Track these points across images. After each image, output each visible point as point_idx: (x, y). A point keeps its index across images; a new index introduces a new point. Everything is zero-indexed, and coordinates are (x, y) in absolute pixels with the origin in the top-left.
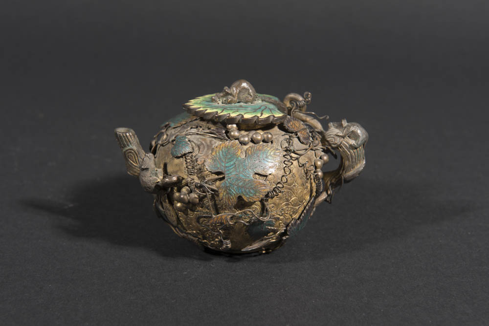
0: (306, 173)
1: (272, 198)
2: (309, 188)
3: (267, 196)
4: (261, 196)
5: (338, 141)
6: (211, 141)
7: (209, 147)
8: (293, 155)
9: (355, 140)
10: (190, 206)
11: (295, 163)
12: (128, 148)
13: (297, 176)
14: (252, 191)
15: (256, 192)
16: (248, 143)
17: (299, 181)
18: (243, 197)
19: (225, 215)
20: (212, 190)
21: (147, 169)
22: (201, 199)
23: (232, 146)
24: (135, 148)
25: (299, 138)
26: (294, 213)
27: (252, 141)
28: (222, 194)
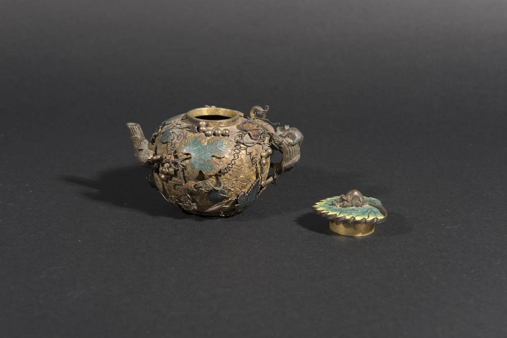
0: (252, 160)
1: (224, 174)
2: (255, 170)
3: (220, 172)
4: (216, 172)
5: (280, 139)
6: (186, 133)
7: (185, 137)
8: (242, 146)
9: (293, 139)
10: (169, 177)
11: (244, 152)
12: (134, 136)
13: (244, 161)
14: (209, 168)
15: (212, 168)
16: (211, 135)
17: (246, 165)
18: (203, 172)
19: (191, 184)
20: (183, 166)
21: (142, 150)
22: (176, 171)
23: (199, 137)
24: (139, 137)
25: (249, 134)
26: (244, 187)
27: (214, 134)
28: (189, 169)
